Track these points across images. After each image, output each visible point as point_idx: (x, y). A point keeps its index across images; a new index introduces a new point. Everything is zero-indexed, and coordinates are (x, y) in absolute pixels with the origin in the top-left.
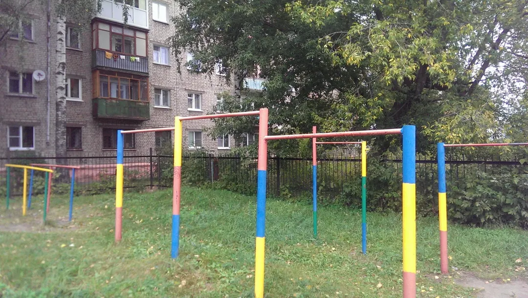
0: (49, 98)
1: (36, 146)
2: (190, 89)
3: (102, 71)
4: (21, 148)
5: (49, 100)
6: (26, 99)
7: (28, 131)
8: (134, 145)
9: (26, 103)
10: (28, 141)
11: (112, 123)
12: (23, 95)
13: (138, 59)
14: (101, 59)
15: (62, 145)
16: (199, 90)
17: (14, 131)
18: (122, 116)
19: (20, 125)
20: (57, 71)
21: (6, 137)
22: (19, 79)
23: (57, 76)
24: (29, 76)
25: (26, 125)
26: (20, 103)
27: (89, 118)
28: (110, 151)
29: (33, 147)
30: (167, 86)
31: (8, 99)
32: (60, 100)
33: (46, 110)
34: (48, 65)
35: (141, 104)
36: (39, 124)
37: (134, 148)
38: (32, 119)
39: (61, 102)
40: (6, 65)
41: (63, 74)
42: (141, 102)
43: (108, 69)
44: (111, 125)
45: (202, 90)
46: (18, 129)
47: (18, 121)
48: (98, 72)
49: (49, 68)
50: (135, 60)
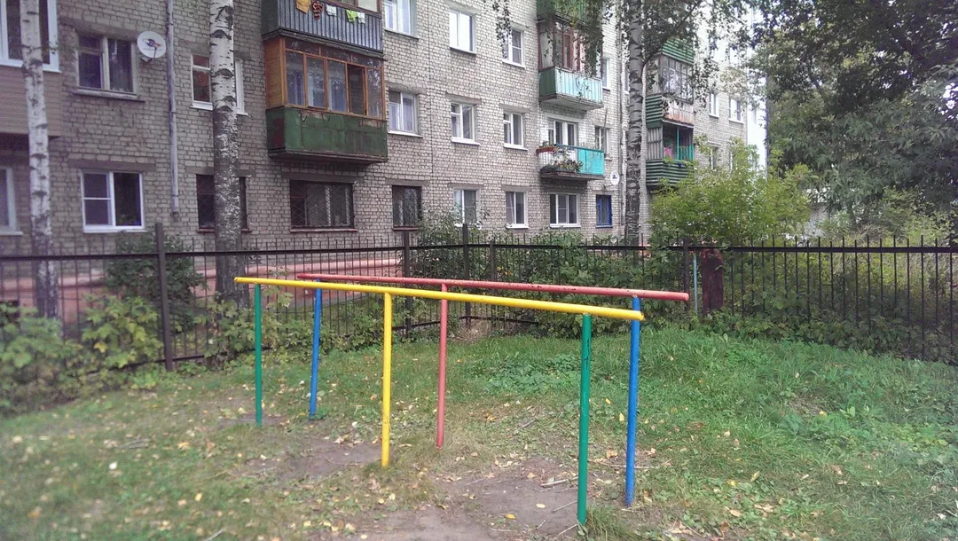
0: (174, 104)
1: (146, 222)
2: (455, 93)
3: (289, 41)
4: (113, 228)
5: (174, 110)
6: (121, 103)
7: (128, 184)
8: (352, 217)
9: (121, 115)
10: (129, 212)
11: (309, 168)
12: (112, 95)
13: (362, 15)
14: (287, 12)
15: (232, 218)
16: (471, 96)
17: (95, 184)
18: (333, 151)
19: (108, 171)
20: (214, 29)
21: (78, 199)
22: (102, 53)
23: (215, 40)
24: (124, 46)
25: (122, 170)
26: (107, 113)
27: (261, 156)
28: (307, 233)
29: (140, 225)
30: (413, 84)
31: (78, 104)
32: (223, 104)
33: (167, 133)
34: (168, 19)
35: (370, 123)
36: (150, 167)
37: (352, 226)
38: (137, 154)
39: (226, 108)
40: (70, 16)
41: (229, 38)
42: (371, 120)
43: (304, 38)
44: (305, 173)
45: (476, 97)
46: (103, 179)
47: (104, 158)
48: (282, 43)
49: (171, 28)
50: (357, 18)
